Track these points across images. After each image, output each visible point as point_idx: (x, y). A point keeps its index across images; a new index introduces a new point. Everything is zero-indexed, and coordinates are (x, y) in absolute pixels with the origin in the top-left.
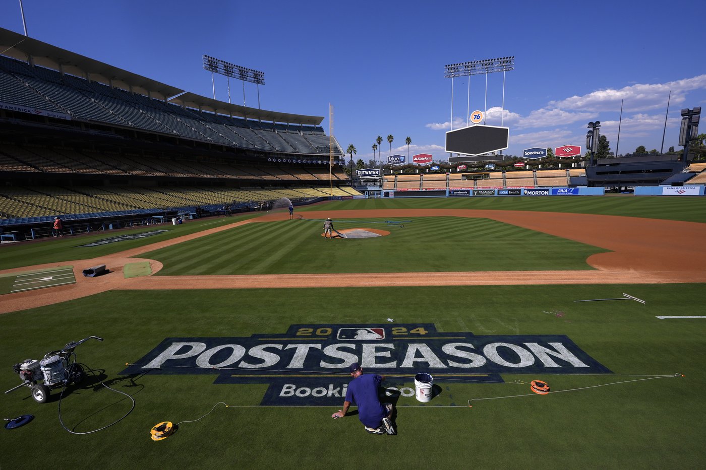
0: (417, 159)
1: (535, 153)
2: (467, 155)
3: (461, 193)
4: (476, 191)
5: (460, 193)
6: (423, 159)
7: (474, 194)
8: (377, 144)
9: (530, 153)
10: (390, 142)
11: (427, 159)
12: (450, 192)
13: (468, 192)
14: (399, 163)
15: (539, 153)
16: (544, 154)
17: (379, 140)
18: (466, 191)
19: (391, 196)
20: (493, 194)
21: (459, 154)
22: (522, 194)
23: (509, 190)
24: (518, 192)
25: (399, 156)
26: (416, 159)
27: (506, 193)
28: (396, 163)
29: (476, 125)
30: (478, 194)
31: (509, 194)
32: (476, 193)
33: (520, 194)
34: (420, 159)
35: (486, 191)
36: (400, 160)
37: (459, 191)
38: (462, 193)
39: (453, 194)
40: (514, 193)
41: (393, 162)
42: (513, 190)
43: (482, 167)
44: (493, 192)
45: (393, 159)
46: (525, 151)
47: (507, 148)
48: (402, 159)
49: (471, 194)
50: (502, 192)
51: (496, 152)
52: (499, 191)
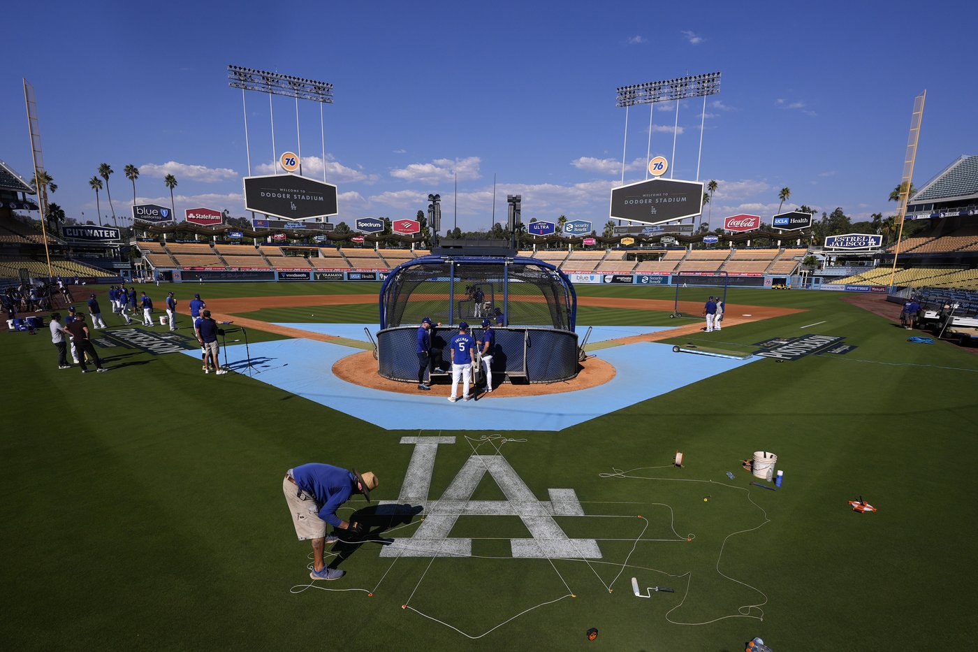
0: (194, 217)
1: (371, 225)
2: (279, 218)
3: (297, 276)
4: (318, 273)
5: (295, 275)
6: (204, 217)
7: (316, 278)
8: (100, 177)
9: (365, 225)
10: (132, 178)
11: (213, 217)
12: (280, 274)
13: (308, 274)
14: (159, 220)
15: (375, 226)
16: (381, 228)
17: (106, 170)
18: (305, 273)
19: (177, 279)
20: (342, 278)
21: (267, 216)
22: (378, 279)
23: (362, 273)
24: (372, 277)
25: (159, 208)
26: (191, 216)
27: (359, 277)
28: (154, 220)
29: (289, 174)
30: (322, 277)
31: (362, 279)
32: (318, 276)
33: (375, 278)
34: (198, 216)
35: (333, 273)
36: (160, 214)
37: (293, 273)
38: (299, 275)
39: (286, 277)
40: (368, 277)
41: (146, 217)
42: (366, 274)
43: (306, 238)
44: (341, 275)
45: (144, 211)
46: (358, 221)
47: (337, 214)
48: (165, 213)
49: (312, 278)
50: (353, 276)
51: (323, 217)
52: (349, 274)
